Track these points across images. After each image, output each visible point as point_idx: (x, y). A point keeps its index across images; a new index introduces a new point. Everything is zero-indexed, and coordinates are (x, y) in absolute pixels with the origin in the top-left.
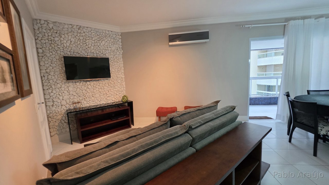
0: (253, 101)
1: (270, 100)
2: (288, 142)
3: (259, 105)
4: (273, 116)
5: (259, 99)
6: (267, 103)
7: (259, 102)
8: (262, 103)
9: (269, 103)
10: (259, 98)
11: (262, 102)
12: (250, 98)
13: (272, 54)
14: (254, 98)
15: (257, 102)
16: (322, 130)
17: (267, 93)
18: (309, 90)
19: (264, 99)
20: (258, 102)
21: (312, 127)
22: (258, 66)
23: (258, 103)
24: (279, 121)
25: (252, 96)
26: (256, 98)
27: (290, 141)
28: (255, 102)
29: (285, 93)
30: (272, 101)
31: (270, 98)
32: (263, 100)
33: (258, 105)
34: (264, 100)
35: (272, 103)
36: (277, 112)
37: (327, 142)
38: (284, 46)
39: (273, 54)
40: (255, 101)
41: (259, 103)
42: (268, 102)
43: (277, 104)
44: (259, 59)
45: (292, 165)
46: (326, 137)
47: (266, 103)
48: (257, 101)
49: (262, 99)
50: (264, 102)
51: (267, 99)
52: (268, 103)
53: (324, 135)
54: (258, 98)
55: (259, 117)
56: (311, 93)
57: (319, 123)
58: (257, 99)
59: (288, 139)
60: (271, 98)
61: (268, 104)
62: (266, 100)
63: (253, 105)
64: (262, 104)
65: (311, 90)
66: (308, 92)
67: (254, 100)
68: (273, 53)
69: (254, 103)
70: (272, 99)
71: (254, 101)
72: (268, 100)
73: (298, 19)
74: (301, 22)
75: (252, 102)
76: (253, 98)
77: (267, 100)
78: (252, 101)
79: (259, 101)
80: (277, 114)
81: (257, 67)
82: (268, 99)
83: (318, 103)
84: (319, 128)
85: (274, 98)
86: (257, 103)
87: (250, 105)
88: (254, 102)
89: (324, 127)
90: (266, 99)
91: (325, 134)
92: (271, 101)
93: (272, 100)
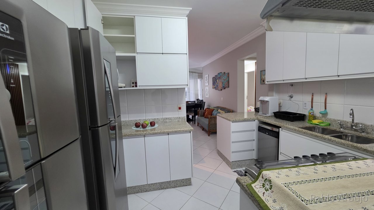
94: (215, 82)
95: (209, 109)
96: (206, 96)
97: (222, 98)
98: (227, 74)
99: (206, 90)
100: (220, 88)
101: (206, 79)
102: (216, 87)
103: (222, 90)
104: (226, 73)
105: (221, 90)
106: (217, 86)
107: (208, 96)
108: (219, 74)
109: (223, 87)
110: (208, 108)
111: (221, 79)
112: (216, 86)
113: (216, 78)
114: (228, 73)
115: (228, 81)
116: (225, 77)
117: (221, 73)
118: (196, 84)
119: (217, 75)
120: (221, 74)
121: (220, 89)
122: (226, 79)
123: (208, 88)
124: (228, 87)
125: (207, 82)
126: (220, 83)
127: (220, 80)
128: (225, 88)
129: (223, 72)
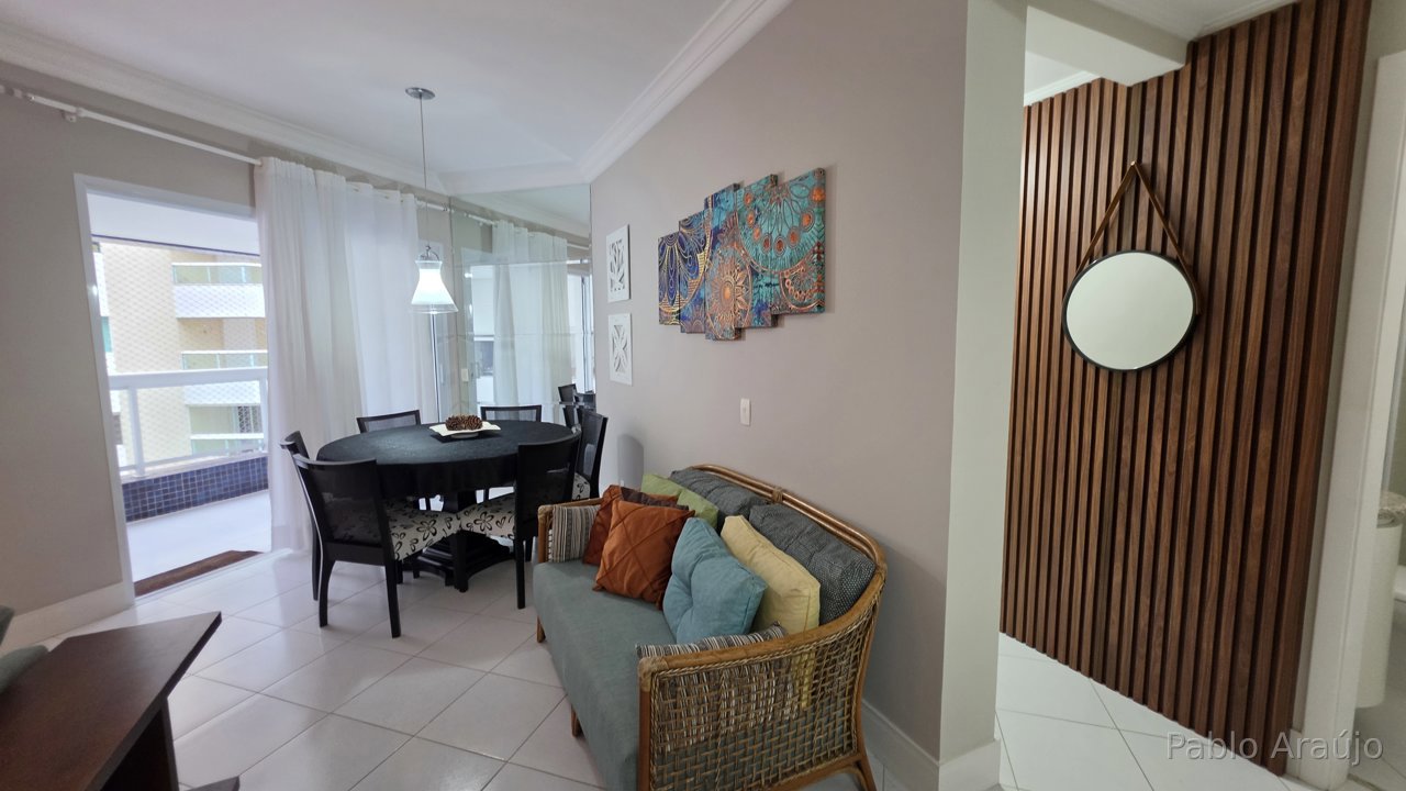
0: (158, 493)
1: (242, 475)
2: (319, 629)
3: (195, 504)
4: (258, 538)
5: (193, 479)
6: (232, 488)
7: (193, 491)
8: (207, 494)
9: (243, 485)
10: (192, 473)
11: (206, 488)
12: (125, 486)
13: (241, 275)
14: (164, 478)
15: (180, 494)
16: (401, 543)
17: (244, 441)
18: (364, 416)
19: (218, 474)
20: (187, 493)
21: (377, 545)
22: (182, 321)
23: (188, 498)
24: (287, 552)
25: (148, 469)
26: (171, 477)
27: (323, 622)
28: (174, 496)
29: (287, 440)
30: (254, 477)
31: (241, 463)
32: (212, 481)
33: (188, 505)
34: (218, 480)
35: (254, 482)
36: (273, 521)
37: (422, 573)
38: (261, 249)
39: (243, 274)
40: (172, 490)
41: (194, 497)
42: (237, 481)
43: (266, 486)
44: (177, 288)
45: (332, 713)
46: (420, 558)
47: (226, 489)
48: (179, 488)
49: (205, 477)
50: (219, 485)
51: (230, 472)
52: (237, 486)
53: (409, 558)
54: (185, 474)
55: (193, 569)
56: (372, 426)
57: (391, 524)
58: (179, 483)
59: (316, 618)
60: (247, 462)
61: (238, 494)
62: (225, 478)
63: (160, 512)
64: (207, 501)
65: (370, 415)
66: (361, 422)
67: (165, 485)
68: (243, 269)
69: (166, 503)
70: (253, 467)
71: (165, 491)
72: (237, 476)
73: (298, 161)
74: (306, 172)
75: (152, 500)
76: (157, 480)
77: (230, 477)
78: (151, 494)
79: (193, 485)
80: (273, 529)
81: (176, 322)
82: (236, 470)
83: (380, 461)
84: (395, 540)
85: (258, 460)
86: (180, 500)
87: (129, 519)
88: (166, 497)
89: (405, 531)
90: (224, 473)
91: (410, 553)
92: (248, 479)
93: (253, 472)
94: (683, 269)
95: (640, 498)
96: (615, 376)
97: (745, 403)
98: (812, 182)
99: (612, 330)
100: (725, 322)
101: (610, 259)
102: (690, 312)
103: (749, 334)
104: (786, 178)
105: (739, 333)
106: (699, 301)
107: (624, 377)
108: (715, 200)
109: (760, 309)
110: (626, 493)
111: (734, 239)
112: (687, 302)
113: (692, 243)
114: (822, 174)
115: (821, 250)
116: (781, 219)
117: (737, 187)
118: (554, 300)
119: (701, 214)
120: (730, 202)
121: (730, 326)
122: (793, 236)
123: (623, 320)
124: (821, 307)
125: (616, 279)
126: (721, 278)
127: (726, 251)
128: (776, 320)
129: (753, 175)
